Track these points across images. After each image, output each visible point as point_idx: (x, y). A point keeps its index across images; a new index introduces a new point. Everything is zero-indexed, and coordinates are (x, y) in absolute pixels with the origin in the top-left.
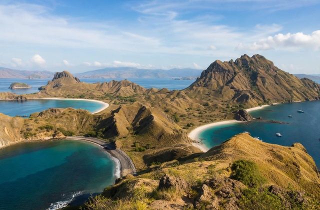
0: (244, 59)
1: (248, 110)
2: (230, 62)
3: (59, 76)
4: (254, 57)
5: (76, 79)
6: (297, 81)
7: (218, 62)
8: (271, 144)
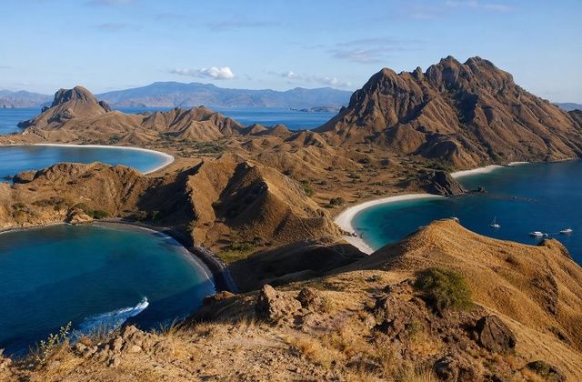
0: (446, 66)
1: (455, 175)
2: (415, 74)
3: (64, 96)
4: (469, 62)
5: (101, 104)
6: (561, 118)
7: (386, 72)
8: (503, 242)
